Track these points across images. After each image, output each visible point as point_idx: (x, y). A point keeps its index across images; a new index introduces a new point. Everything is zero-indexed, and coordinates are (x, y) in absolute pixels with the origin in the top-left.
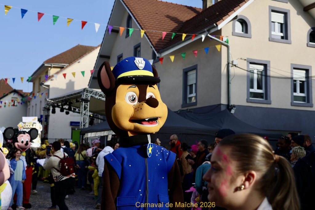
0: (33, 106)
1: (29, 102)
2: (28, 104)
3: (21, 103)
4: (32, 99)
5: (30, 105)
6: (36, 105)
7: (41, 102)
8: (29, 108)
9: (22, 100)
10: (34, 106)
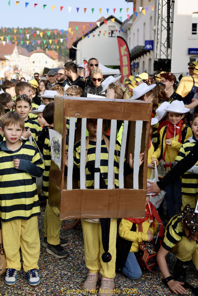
0: (134, 34)
1: (129, 29)
2: (128, 32)
3: (119, 31)
4: (133, 25)
5: (130, 33)
6: (138, 30)
7: (144, 24)
8: (130, 38)
9: (121, 28)
10: (136, 32)
